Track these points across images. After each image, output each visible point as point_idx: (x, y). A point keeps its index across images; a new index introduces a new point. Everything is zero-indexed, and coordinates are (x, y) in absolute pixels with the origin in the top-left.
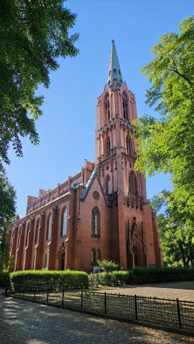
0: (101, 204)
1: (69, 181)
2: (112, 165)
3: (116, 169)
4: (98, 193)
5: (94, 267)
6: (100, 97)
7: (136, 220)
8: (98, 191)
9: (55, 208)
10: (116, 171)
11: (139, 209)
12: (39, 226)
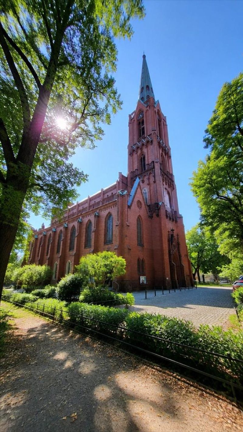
0: (143, 212)
1: (102, 193)
2: (149, 179)
3: (155, 182)
4: (140, 203)
5: (141, 277)
6: (132, 114)
7: (174, 232)
8: (140, 200)
9: (97, 214)
10: (155, 184)
11: (174, 221)
12: (76, 232)
